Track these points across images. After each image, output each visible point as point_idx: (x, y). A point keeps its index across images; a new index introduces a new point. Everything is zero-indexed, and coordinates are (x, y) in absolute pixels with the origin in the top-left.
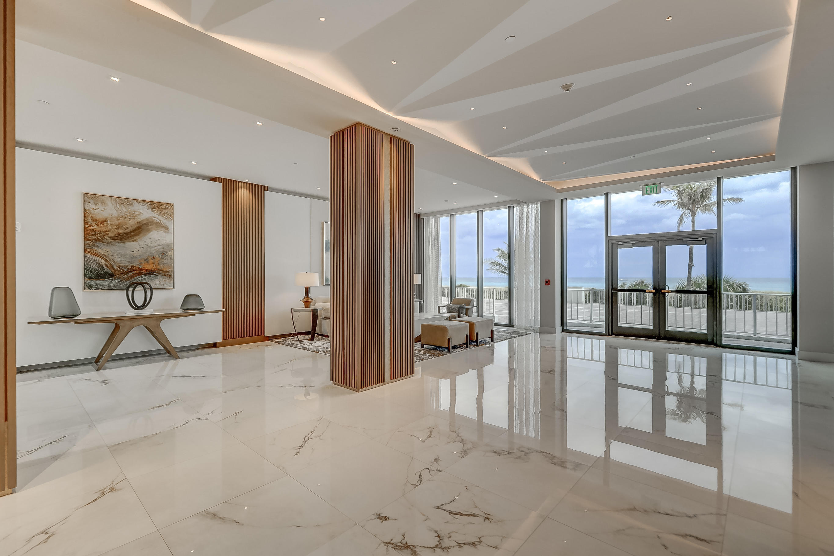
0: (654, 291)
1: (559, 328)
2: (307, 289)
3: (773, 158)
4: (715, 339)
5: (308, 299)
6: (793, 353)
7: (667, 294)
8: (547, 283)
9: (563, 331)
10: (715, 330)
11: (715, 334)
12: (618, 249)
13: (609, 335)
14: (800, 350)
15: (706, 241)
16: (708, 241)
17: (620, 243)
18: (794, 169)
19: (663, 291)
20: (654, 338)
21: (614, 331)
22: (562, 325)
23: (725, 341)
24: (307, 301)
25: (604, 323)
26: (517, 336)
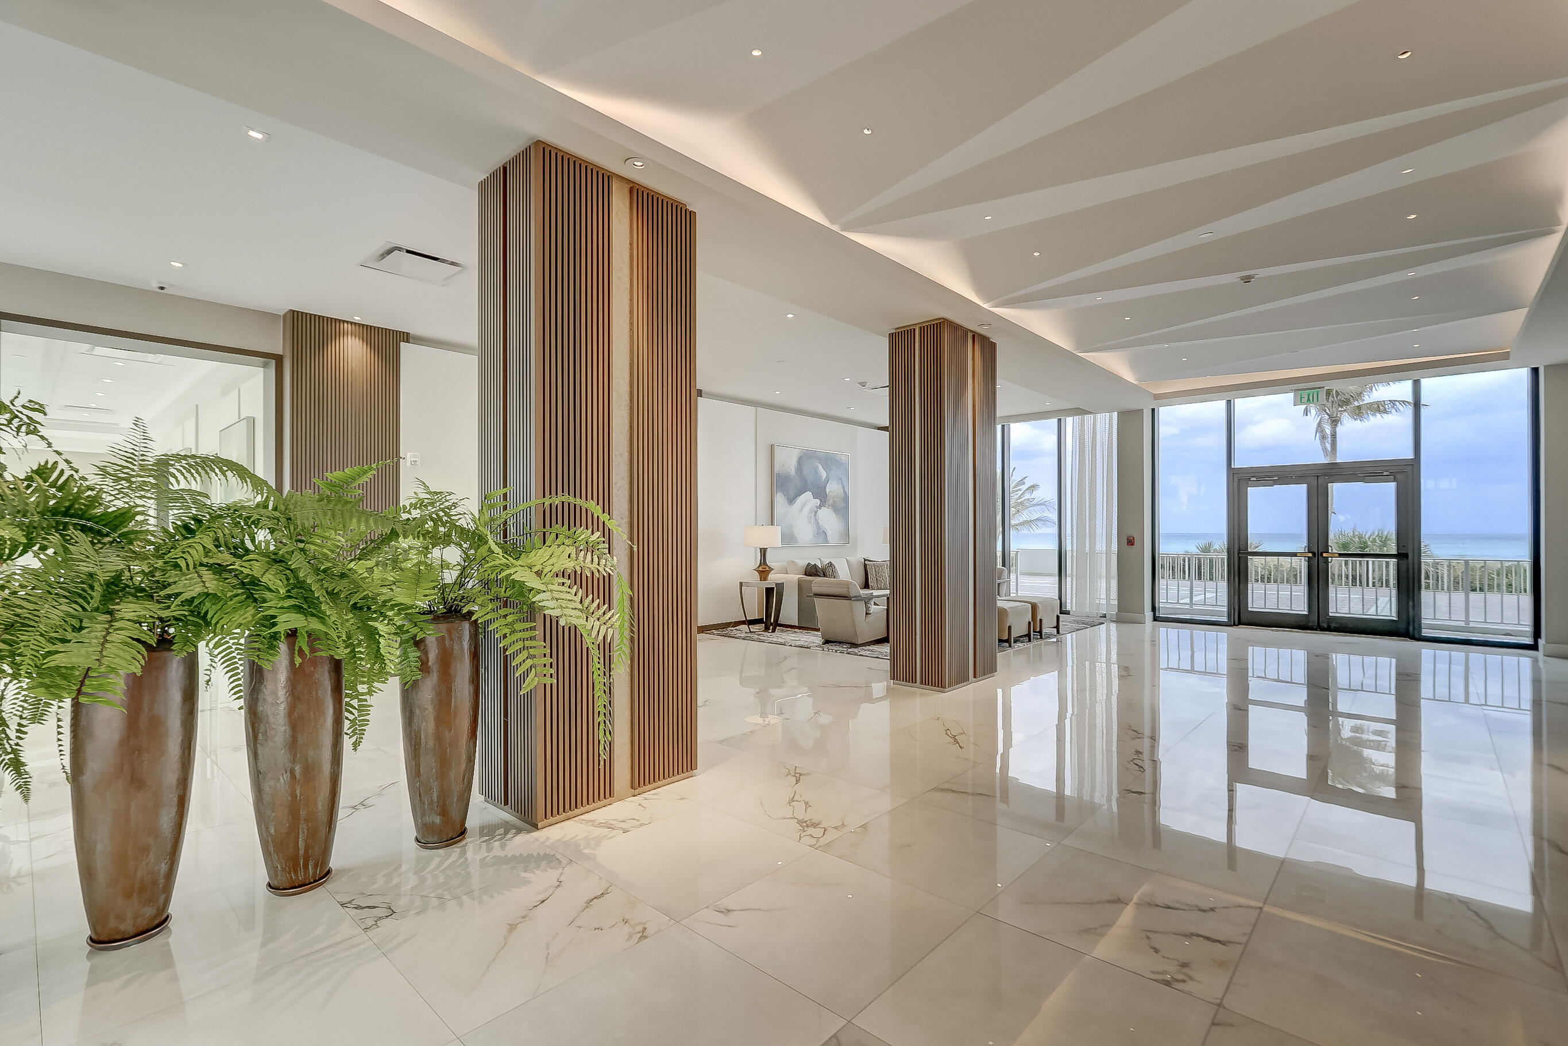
0: (1310, 555)
1: (1149, 614)
2: (763, 552)
3: (1506, 356)
4: (1411, 628)
5: (764, 567)
6: (1534, 647)
7: (1330, 559)
8: (1131, 542)
9: (1155, 619)
10: (1411, 614)
11: (1411, 619)
12: (1248, 488)
13: (1235, 625)
14: (1546, 642)
15: (1395, 477)
16: (1398, 476)
17: (1252, 479)
18: (1535, 371)
19: (1325, 555)
20: (1312, 629)
21: (1243, 619)
22: (1154, 609)
23: (1426, 632)
24: (764, 571)
25: (1225, 609)
26: (1089, 626)
